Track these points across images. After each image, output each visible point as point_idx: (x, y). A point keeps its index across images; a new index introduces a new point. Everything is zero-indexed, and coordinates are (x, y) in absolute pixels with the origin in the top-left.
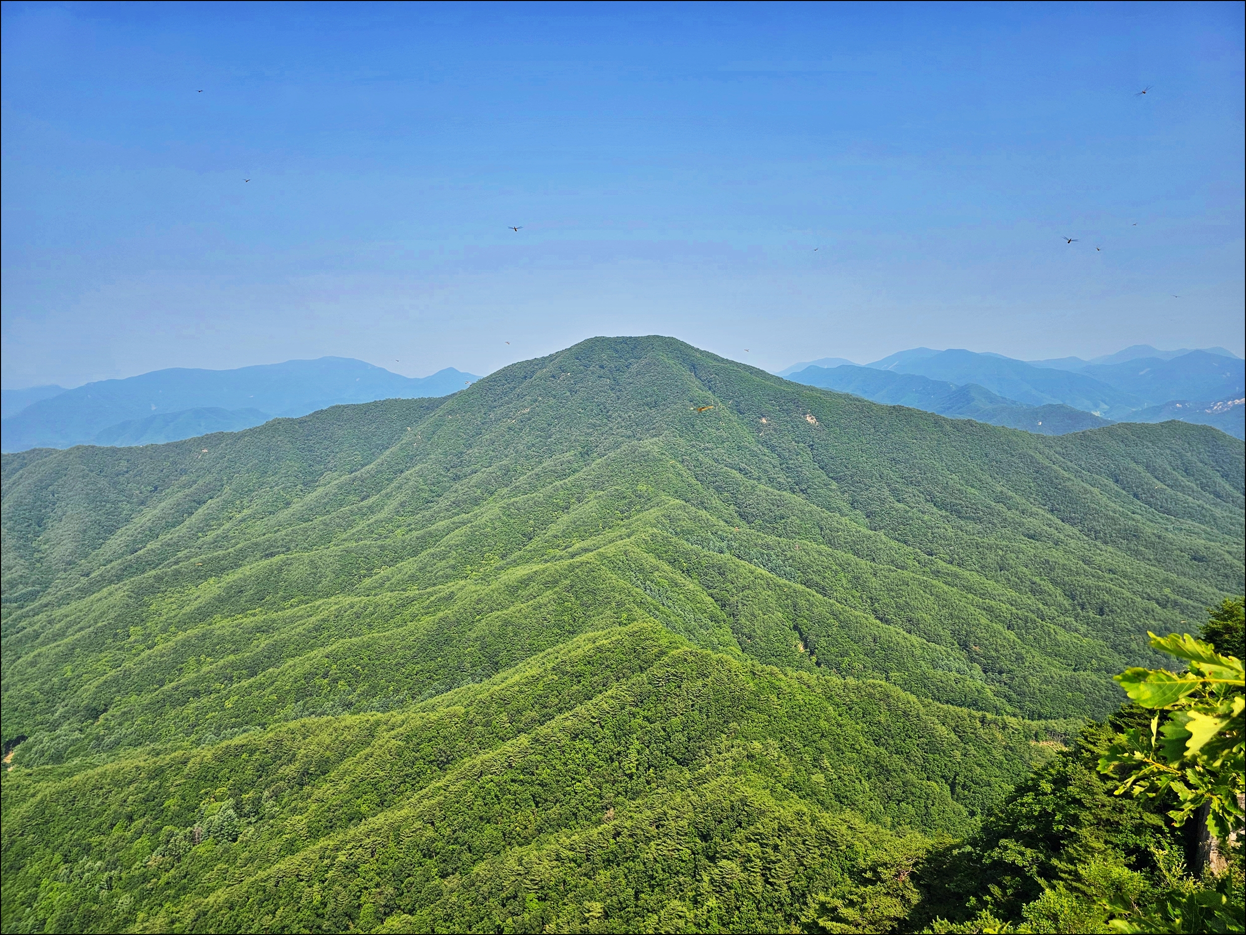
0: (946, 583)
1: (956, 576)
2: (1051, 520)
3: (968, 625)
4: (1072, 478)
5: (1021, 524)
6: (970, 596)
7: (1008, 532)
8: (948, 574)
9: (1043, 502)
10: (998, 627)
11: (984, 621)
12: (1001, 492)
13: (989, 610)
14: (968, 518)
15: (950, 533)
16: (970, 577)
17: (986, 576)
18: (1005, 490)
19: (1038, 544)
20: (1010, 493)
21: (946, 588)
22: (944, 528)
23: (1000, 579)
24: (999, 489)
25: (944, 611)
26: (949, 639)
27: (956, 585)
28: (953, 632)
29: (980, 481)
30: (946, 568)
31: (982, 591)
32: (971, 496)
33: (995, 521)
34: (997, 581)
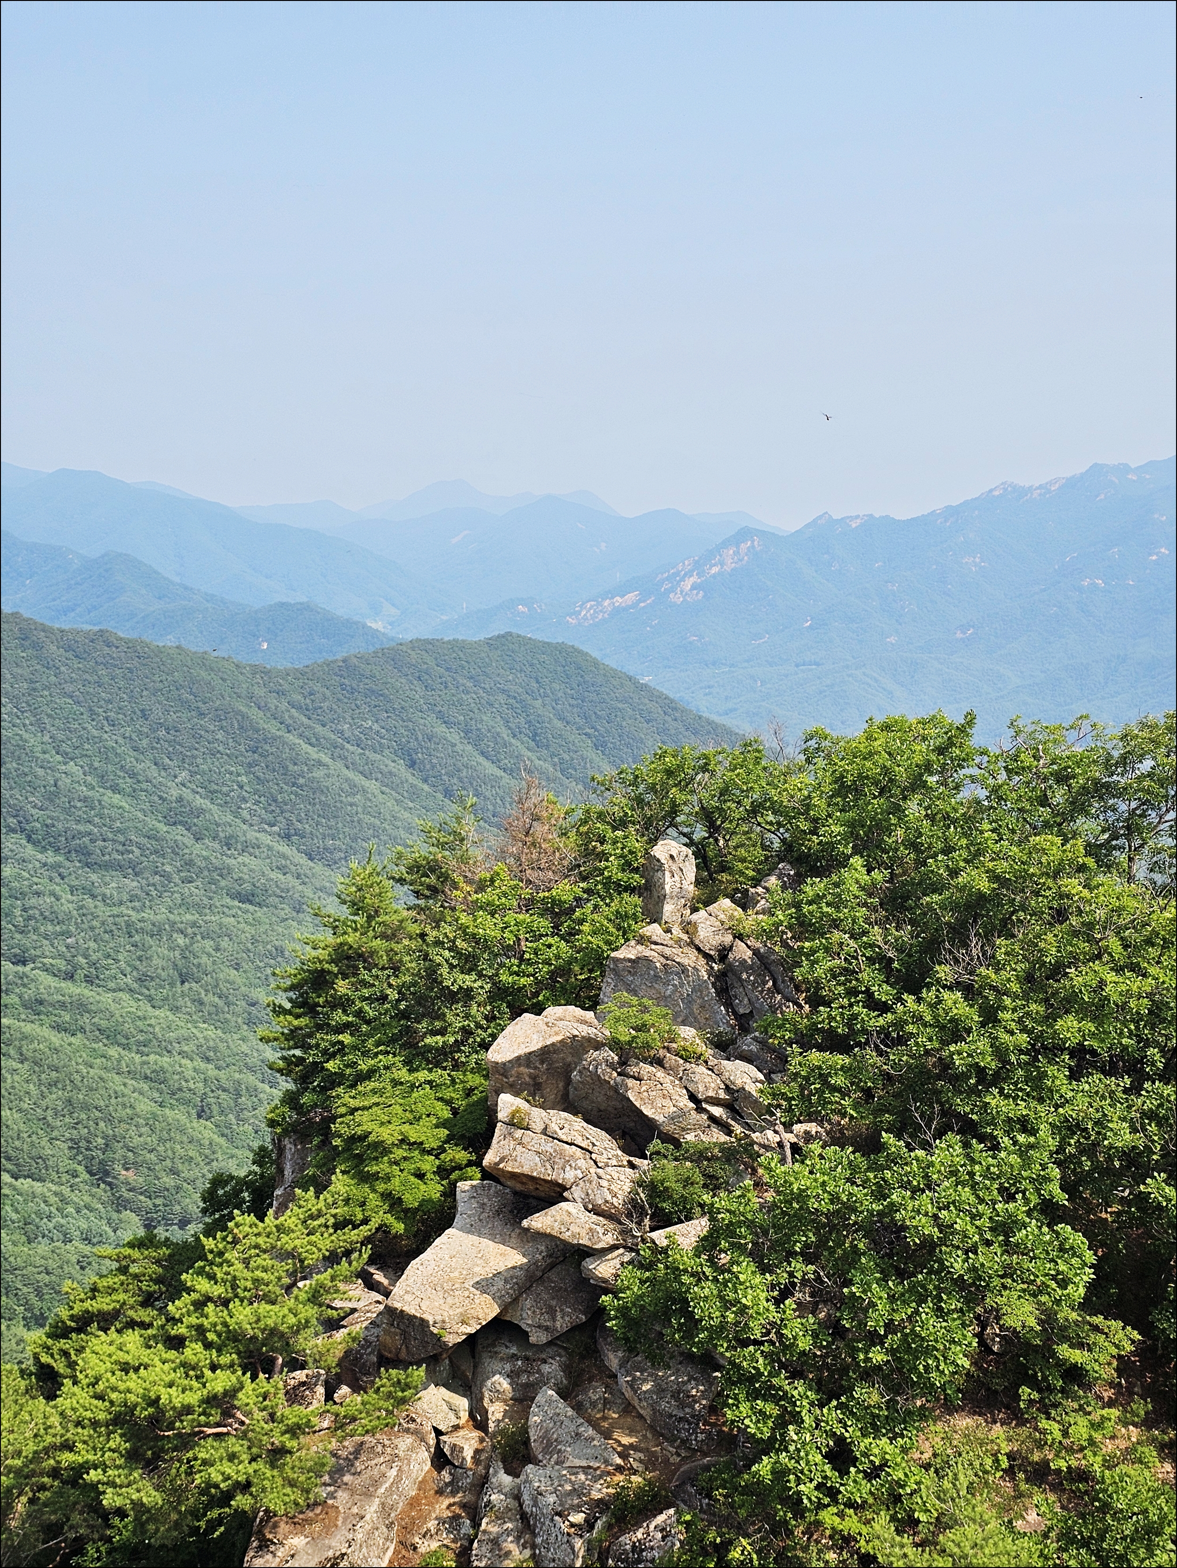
0: (58, 1028)
1: (81, 1007)
2: (284, 857)
3: (109, 1120)
4: (326, 759)
5: (224, 872)
6: (113, 1052)
7: (195, 891)
8: (63, 1005)
9: (269, 817)
10: (176, 1115)
11: (145, 1106)
12: (180, 799)
13: (156, 1078)
14: (106, 866)
15: (67, 903)
16: (113, 1007)
17: (150, 999)
18: (186, 793)
19: (260, 913)
20: (200, 802)
21: (56, 1038)
22: (53, 894)
23: (180, 1002)
24: (175, 793)
25: (55, 1098)
26: (66, 1163)
27: (82, 1030)
28: (75, 1145)
29: (133, 775)
30: (58, 990)
31: (141, 1037)
32: (114, 813)
33: (168, 868)
34: (175, 1009)
